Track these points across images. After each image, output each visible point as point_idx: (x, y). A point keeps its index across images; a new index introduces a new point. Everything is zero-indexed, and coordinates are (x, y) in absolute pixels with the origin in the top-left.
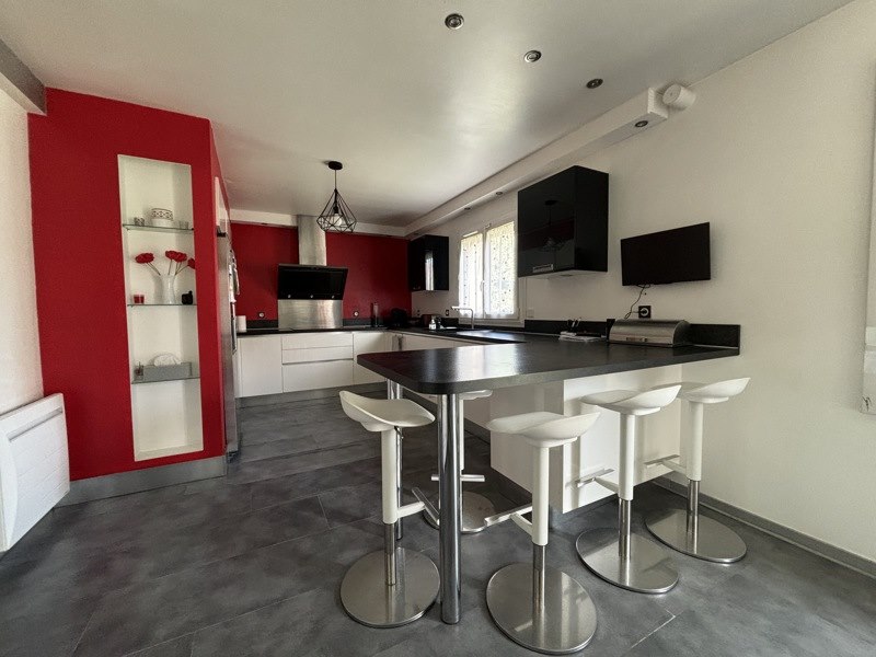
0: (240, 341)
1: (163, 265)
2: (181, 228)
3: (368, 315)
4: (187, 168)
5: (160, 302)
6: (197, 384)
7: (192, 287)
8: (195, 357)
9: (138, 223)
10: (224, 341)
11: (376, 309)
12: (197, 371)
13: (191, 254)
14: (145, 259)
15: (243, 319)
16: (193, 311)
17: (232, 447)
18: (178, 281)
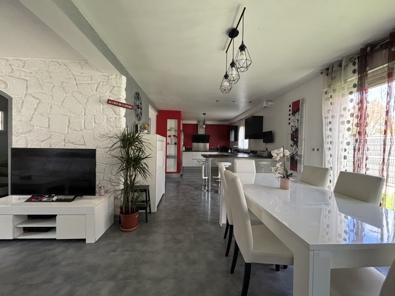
0: (184, 153)
1: (172, 137)
2: (175, 131)
3: (216, 147)
4: (177, 120)
5: (171, 144)
6: (176, 159)
7: (177, 141)
8: (176, 155)
9: (169, 130)
10: (181, 153)
11: (218, 146)
12: (176, 157)
13: (177, 135)
14: (170, 136)
15: (184, 147)
16: (176, 146)
17: (181, 173)
18: (174, 140)
